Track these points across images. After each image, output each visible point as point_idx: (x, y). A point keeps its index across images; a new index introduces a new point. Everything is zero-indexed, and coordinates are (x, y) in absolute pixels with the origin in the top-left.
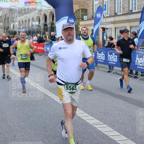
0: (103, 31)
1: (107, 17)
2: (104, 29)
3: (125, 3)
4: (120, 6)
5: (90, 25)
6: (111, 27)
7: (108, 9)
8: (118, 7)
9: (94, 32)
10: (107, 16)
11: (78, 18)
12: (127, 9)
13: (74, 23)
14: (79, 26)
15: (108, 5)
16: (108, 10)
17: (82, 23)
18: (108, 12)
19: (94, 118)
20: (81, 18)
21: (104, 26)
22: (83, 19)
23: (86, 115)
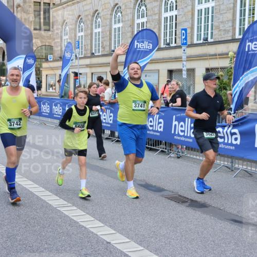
0: (74, 76)
1: (81, 58)
2: (76, 74)
3: (105, 40)
4: (99, 44)
5: (56, 68)
6: (86, 72)
7: (82, 47)
8: (96, 45)
9: (62, 77)
10: (80, 56)
11: (41, 57)
12: (107, 49)
13: (34, 64)
14: (41, 69)
15: (82, 42)
16: (82, 49)
17: (45, 65)
18: (82, 52)
19: (59, 198)
20: (44, 57)
21: (76, 71)
22: (48, 60)
23: (48, 193)
